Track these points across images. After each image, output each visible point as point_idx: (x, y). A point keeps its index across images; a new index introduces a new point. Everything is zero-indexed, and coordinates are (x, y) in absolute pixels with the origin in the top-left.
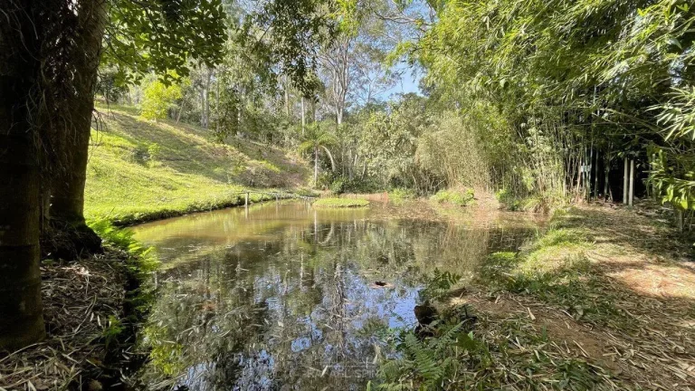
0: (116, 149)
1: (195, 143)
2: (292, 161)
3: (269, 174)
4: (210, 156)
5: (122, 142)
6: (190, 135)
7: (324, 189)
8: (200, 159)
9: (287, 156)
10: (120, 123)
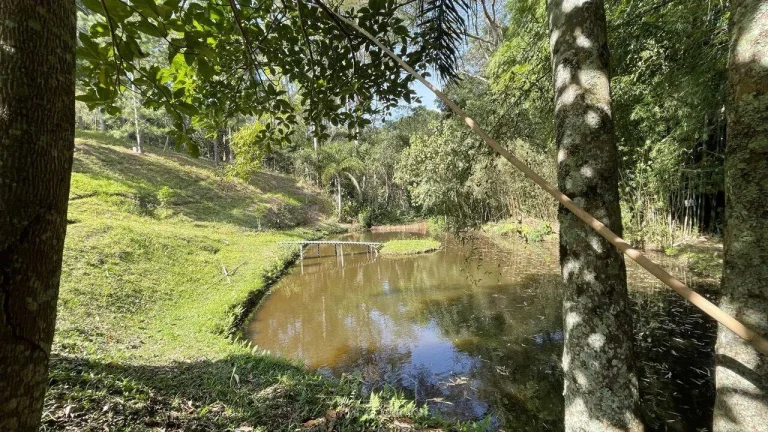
0: (115, 198)
1: (198, 179)
2: (306, 191)
3: (292, 210)
4: (220, 194)
5: (116, 187)
6: (187, 168)
7: (351, 222)
8: (211, 199)
9: (299, 185)
10: (99, 158)
